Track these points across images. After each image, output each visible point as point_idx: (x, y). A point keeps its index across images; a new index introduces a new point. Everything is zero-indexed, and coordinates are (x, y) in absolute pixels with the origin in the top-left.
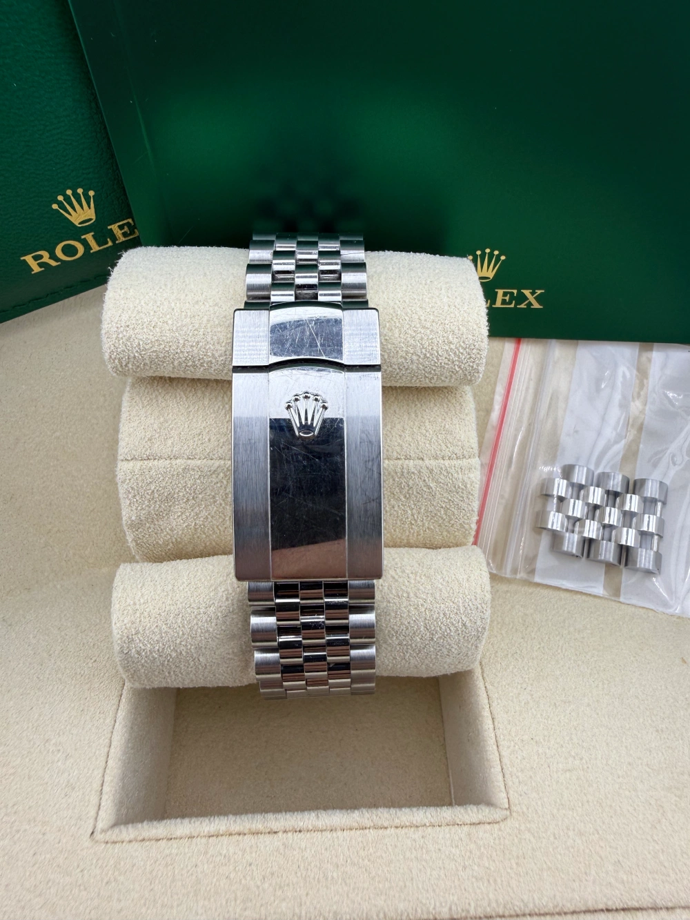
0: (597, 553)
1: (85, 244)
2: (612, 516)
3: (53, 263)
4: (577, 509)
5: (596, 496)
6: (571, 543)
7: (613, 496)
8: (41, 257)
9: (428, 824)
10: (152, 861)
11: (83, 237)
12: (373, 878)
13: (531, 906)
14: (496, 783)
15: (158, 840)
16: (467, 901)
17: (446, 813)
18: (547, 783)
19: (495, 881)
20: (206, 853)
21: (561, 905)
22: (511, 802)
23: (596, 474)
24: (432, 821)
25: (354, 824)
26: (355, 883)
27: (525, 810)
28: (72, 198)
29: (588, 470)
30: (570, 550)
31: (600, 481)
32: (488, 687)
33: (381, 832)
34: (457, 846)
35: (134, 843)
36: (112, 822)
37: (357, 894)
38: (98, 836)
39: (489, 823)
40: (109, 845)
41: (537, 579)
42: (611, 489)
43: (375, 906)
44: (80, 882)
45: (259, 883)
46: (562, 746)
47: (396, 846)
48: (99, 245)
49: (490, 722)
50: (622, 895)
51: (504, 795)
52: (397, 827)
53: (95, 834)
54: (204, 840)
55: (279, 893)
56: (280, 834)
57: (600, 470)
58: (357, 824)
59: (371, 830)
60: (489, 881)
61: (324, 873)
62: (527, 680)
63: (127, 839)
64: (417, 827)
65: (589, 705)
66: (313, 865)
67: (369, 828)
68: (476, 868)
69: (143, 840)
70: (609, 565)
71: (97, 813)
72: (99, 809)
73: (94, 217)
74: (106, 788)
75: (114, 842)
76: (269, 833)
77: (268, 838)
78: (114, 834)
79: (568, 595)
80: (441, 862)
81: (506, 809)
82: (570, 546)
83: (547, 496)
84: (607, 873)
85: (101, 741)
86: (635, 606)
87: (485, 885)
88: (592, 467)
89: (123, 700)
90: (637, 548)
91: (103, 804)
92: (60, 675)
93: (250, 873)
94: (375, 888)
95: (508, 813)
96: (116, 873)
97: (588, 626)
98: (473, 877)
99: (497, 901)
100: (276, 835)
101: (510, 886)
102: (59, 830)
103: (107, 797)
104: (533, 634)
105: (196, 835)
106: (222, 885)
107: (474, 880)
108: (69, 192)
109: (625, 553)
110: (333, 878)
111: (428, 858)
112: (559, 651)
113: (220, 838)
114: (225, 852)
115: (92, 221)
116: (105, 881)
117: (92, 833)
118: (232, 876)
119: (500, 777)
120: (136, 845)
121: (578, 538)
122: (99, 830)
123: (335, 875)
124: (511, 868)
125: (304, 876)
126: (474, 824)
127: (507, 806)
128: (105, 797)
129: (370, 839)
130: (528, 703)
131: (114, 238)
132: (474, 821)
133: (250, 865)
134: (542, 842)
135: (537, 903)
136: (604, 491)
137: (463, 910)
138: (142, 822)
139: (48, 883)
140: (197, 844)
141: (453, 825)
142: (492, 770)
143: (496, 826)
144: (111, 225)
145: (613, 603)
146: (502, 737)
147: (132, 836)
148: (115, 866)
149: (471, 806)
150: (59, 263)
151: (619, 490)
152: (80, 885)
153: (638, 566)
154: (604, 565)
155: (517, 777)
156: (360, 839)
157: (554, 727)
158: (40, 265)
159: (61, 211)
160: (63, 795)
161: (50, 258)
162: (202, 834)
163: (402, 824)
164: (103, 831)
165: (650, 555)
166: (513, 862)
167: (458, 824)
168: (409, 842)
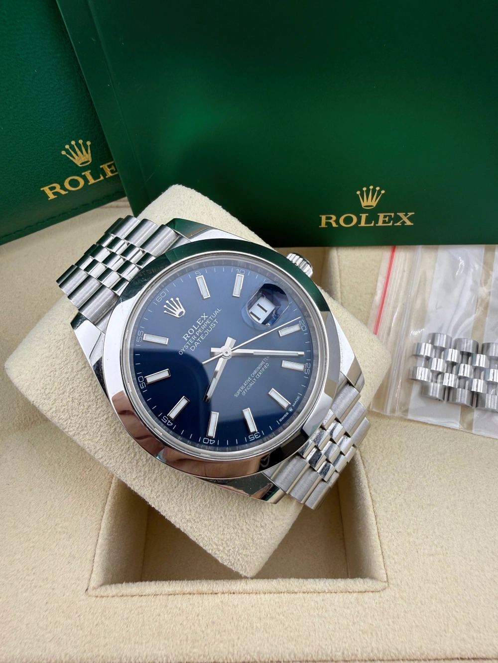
0: (455, 398)
1: (84, 178)
2: (466, 370)
3: (63, 192)
4: (439, 365)
5: (453, 355)
6: (435, 390)
7: (467, 356)
8: (54, 188)
9: (327, 591)
10: (128, 611)
11: (83, 174)
12: (286, 629)
13: (403, 653)
14: (378, 563)
15: (132, 596)
16: (356, 648)
17: (341, 583)
18: (416, 564)
19: (377, 634)
20: (166, 606)
21: (426, 653)
22: (389, 578)
23: (453, 339)
24: (330, 588)
25: (273, 589)
26: (273, 632)
27: (399, 582)
28: (75, 146)
29: (447, 336)
30: (434, 395)
31: (456, 345)
32: (372, 493)
33: (293, 595)
34: (348, 608)
35: (116, 597)
36: (100, 583)
37: (275, 640)
38: (91, 592)
39: (372, 592)
40: (98, 598)
41: (410, 417)
42: (465, 350)
43: (288, 649)
44: (78, 623)
45: (204, 629)
46: (427, 537)
47: (303, 606)
48: (95, 179)
49: (374, 519)
50: (472, 647)
51: (383, 571)
52: (304, 593)
53: (89, 590)
54: (165, 597)
55: (218, 637)
56: (219, 595)
57: (456, 337)
58: (275, 590)
59: (285, 594)
60: (372, 633)
61: (250, 623)
62: (401, 489)
63: (111, 595)
64: (319, 593)
65: (448, 508)
66: (243, 617)
67: (284, 593)
68: (362, 624)
69: (123, 596)
70: (464, 407)
71: (91, 576)
72: (92, 573)
73: (90, 160)
74: (97, 559)
75: (102, 597)
76: (211, 594)
77: (211, 597)
78: (103, 591)
79: (433, 428)
80: (336, 619)
81: (385, 582)
82: (434, 392)
83: (417, 356)
84: (461, 631)
85: (94, 525)
86: (484, 437)
87: (369, 636)
88: (450, 335)
89: (109, 498)
90: (485, 394)
91: (94, 570)
92: (66, 480)
93: (197, 622)
94: (288, 637)
95: (387, 585)
96: (103, 618)
97: (448, 451)
98: (360, 630)
99: (378, 649)
100: (216, 596)
101: (388, 639)
102: (64, 587)
103: (97, 565)
104: (406, 456)
105: (159, 593)
106: (177, 629)
107: (361, 633)
108: (73, 143)
109: (476, 399)
110: (257, 627)
111: (327, 615)
112: (426, 468)
113: (176, 596)
114: (179, 606)
115: (89, 163)
116: (95, 624)
117: (87, 589)
118: (185, 623)
119: (381, 559)
120: (117, 599)
121: (440, 387)
122: (92, 588)
123: (258, 625)
124: (389, 625)
125: (236, 625)
126: (361, 592)
127: (386, 580)
128: (95, 565)
129: (284, 600)
130: (402, 505)
131: (105, 175)
132: (361, 590)
133: (198, 616)
134: (412, 607)
135: (408, 651)
136: (459, 351)
137: (352, 655)
138: (122, 583)
139: (56, 623)
140: (160, 600)
141: (346, 592)
142: (375, 553)
143: (377, 594)
144: (102, 164)
145: (467, 434)
146: (382, 529)
147: (114, 593)
148: (102, 613)
149: (359, 579)
150: (67, 192)
151: (471, 351)
152: (78, 626)
153: (486, 407)
154: (460, 406)
155: (394, 559)
156: (277, 600)
157: (421, 523)
158: (54, 194)
159: (68, 156)
160: (67, 563)
161: (61, 189)
162: (163, 593)
163: (308, 590)
164: (94, 588)
165: (494, 399)
166: (390, 620)
167: (349, 592)
168: (313, 604)
